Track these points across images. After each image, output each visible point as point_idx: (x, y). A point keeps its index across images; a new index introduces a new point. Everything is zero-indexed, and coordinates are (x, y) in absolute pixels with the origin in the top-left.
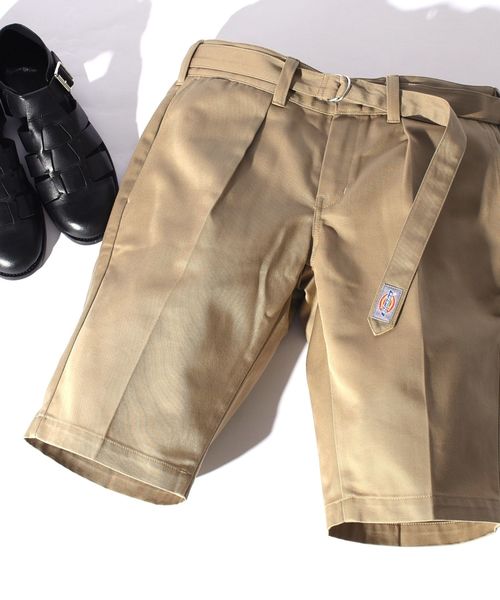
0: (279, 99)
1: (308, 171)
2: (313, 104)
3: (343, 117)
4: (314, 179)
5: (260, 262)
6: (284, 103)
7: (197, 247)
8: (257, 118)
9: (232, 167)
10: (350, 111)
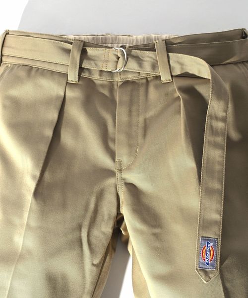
0: (73, 77)
1: (106, 139)
2: (100, 75)
3: (126, 83)
4: (111, 145)
5: (80, 227)
6: (77, 80)
7: (28, 225)
8: (58, 97)
9: (44, 148)
10: (130, 77)
